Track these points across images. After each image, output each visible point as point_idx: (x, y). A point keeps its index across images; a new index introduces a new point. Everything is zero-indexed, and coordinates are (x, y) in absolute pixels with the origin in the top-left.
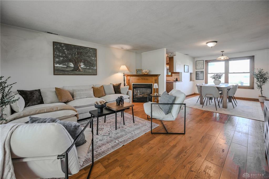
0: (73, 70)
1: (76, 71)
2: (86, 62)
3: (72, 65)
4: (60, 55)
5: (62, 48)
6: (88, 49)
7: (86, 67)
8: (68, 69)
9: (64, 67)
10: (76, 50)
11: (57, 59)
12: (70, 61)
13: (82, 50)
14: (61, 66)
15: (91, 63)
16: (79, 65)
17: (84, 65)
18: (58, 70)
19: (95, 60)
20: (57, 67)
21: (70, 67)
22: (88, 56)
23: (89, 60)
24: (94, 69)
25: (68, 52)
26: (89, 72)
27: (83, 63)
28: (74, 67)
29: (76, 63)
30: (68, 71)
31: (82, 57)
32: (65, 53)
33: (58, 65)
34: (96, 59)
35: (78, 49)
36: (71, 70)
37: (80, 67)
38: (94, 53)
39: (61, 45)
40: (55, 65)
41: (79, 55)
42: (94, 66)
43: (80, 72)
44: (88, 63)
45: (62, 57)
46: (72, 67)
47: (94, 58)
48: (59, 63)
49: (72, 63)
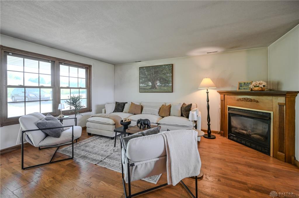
0: (151, 88)
1: (153, 89)
2: (162, 79)
3: (150, 84)
4: (143, 77)
5: (144, 71)
6: (164, 66)
7: (161, 85)
8: (148, 88)
9: (145, 86)
10: (154, 70)
11: (141, 80)
12: (149, 80)
13: (158, 69)
14: (143, 85)
15: (166, 80)
16: (156, 83)
17: (160, 83)
18: (141, 89)
19: (170, 77)
20: (141, 86)
21: (149, 86)
22: (163, 73)
23: (164, 77)
24: (169, 86)
25: (148, 73)
26: (165, 90)
27: (158, 81)
28: (152, 86)
29: (153, 82)
30: (147, 89)
31: (158, 75)
32: (146, 75)
33: (141, 85)
34: (171, 75)
35: (155, 69)
36: (150, 88)
37: (156, 85)
38: (169, 69)
39: (143, 69)
40: (140, 85)
41: (155, 74)
42: (169, 82)
43: (156, 90)
44: (163, 80)
45: (144, 78)
46: (150, 86)
47: (169, 75)
48: (142, 83)
49: (150, 82)
